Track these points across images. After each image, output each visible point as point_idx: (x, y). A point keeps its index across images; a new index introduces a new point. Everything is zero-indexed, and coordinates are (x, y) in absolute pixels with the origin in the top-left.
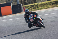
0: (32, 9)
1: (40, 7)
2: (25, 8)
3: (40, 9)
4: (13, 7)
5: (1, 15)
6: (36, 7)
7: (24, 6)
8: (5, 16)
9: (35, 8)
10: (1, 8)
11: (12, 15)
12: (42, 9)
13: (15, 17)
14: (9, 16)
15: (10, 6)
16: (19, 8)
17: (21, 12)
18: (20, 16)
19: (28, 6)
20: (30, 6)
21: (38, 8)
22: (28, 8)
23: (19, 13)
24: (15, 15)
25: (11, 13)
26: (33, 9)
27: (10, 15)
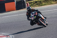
0: (35, 5)
1: (44, 4)
2: (29, 4)
3: (44, 5)
4: (17, 3)
5: (5, 11)
6: (40, 3)
7: (28, 2)
8: (9, 12)
9: (38, 4)
10: (5, 4)
11: (15, 11)
12: (45, 5)
13: (19, 13)
14: (12, 12)
15: (14, 2)
16: (23, 4)
17: (25, 8)
18: (24, 12)
19: (32, 2)
20: (34, 2)
21: (41, 4)
22: (31, 4)
23: (23, 8)
24: (19, 11)
25: (15, 9)
26: (37, 5)
27: (14, 11)
